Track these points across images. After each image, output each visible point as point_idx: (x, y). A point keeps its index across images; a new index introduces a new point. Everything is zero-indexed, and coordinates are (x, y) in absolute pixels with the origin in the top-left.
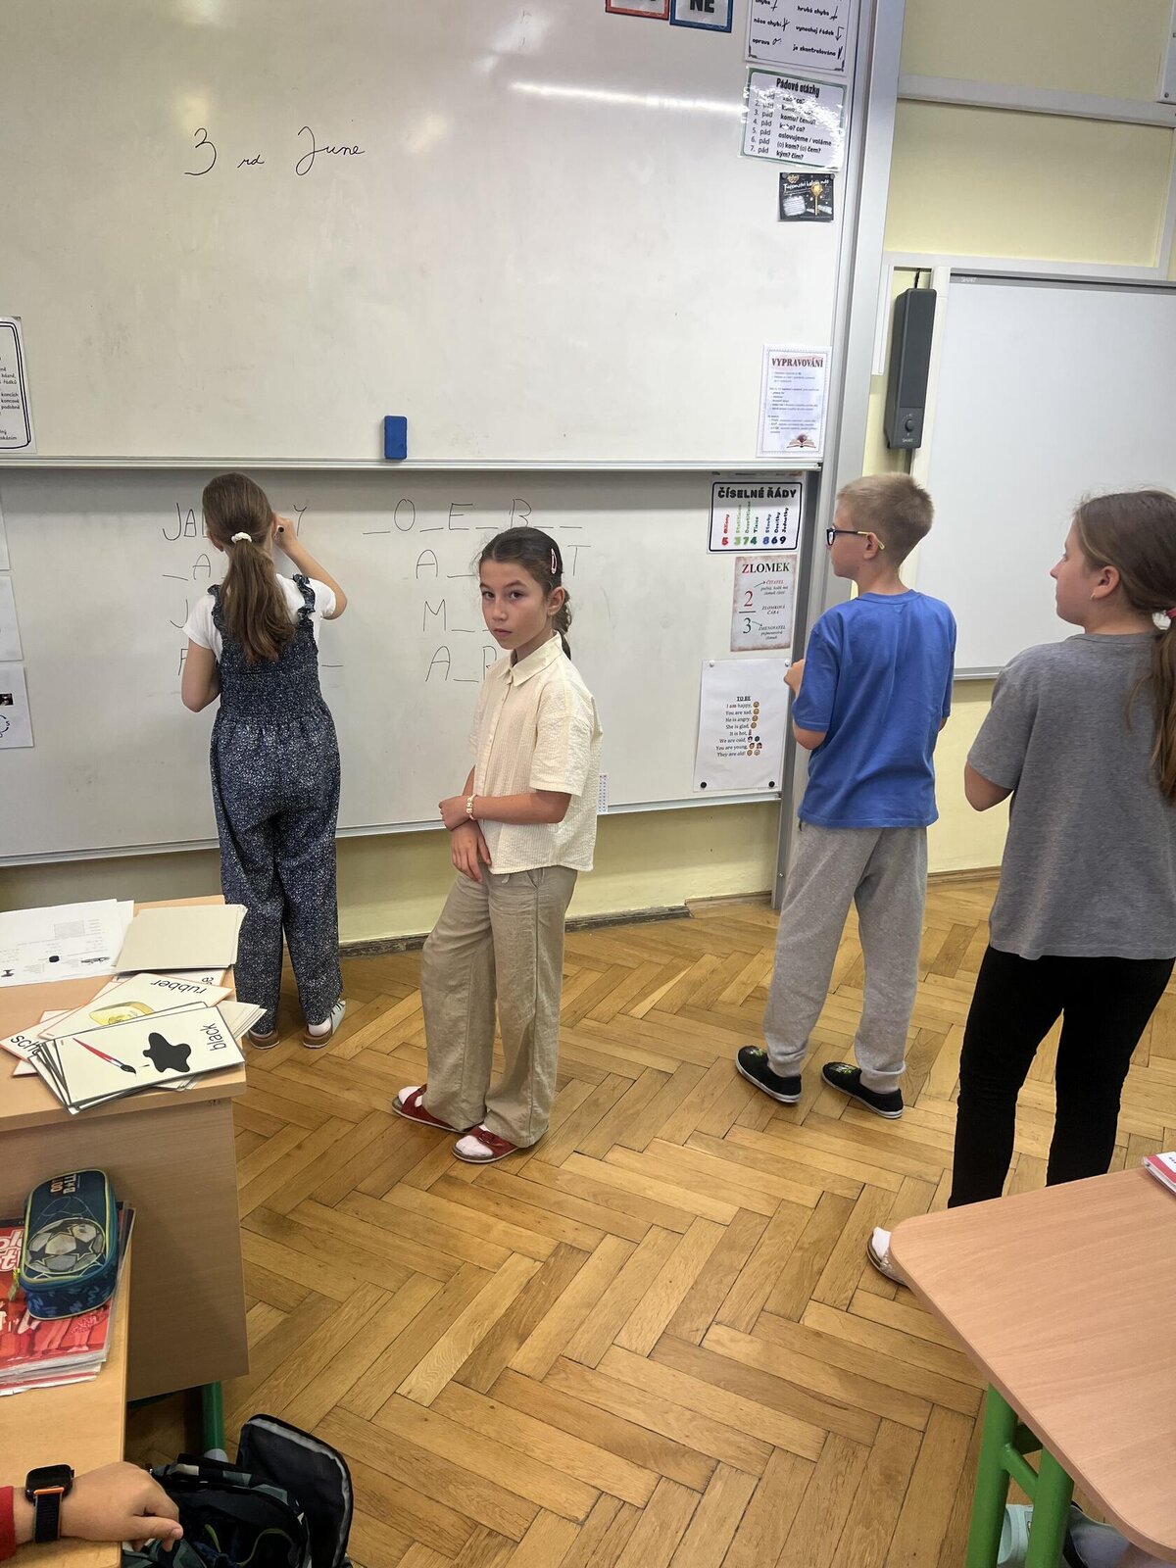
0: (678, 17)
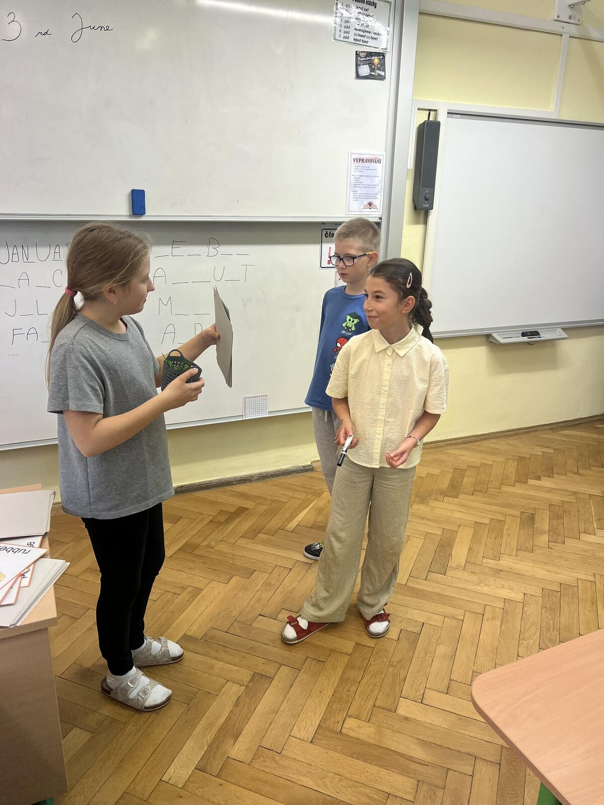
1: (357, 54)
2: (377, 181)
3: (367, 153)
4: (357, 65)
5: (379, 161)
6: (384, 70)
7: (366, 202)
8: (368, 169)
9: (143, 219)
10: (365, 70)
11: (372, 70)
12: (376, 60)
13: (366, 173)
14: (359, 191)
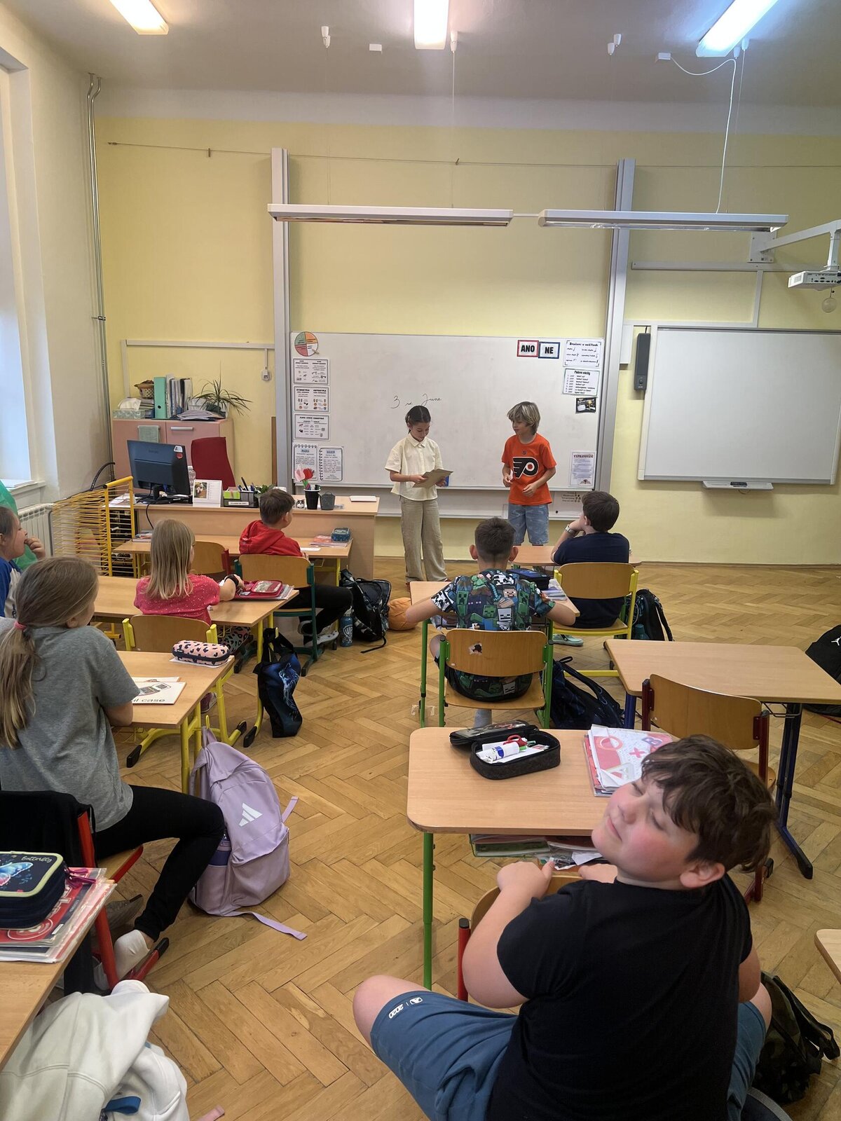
0: (541, 356)
1: (577, 400)
2: (590, 468)
3: (582, 452)
4: (577, 405)
5: (592, 456)
6: (595, 407)
7: (582, 480)
8: (584, 461)
9: (447, 488)
10: (582, 407)
11: (587, 407)
12: (590, 402)
13: (584, 463)
14: (577, 473)
